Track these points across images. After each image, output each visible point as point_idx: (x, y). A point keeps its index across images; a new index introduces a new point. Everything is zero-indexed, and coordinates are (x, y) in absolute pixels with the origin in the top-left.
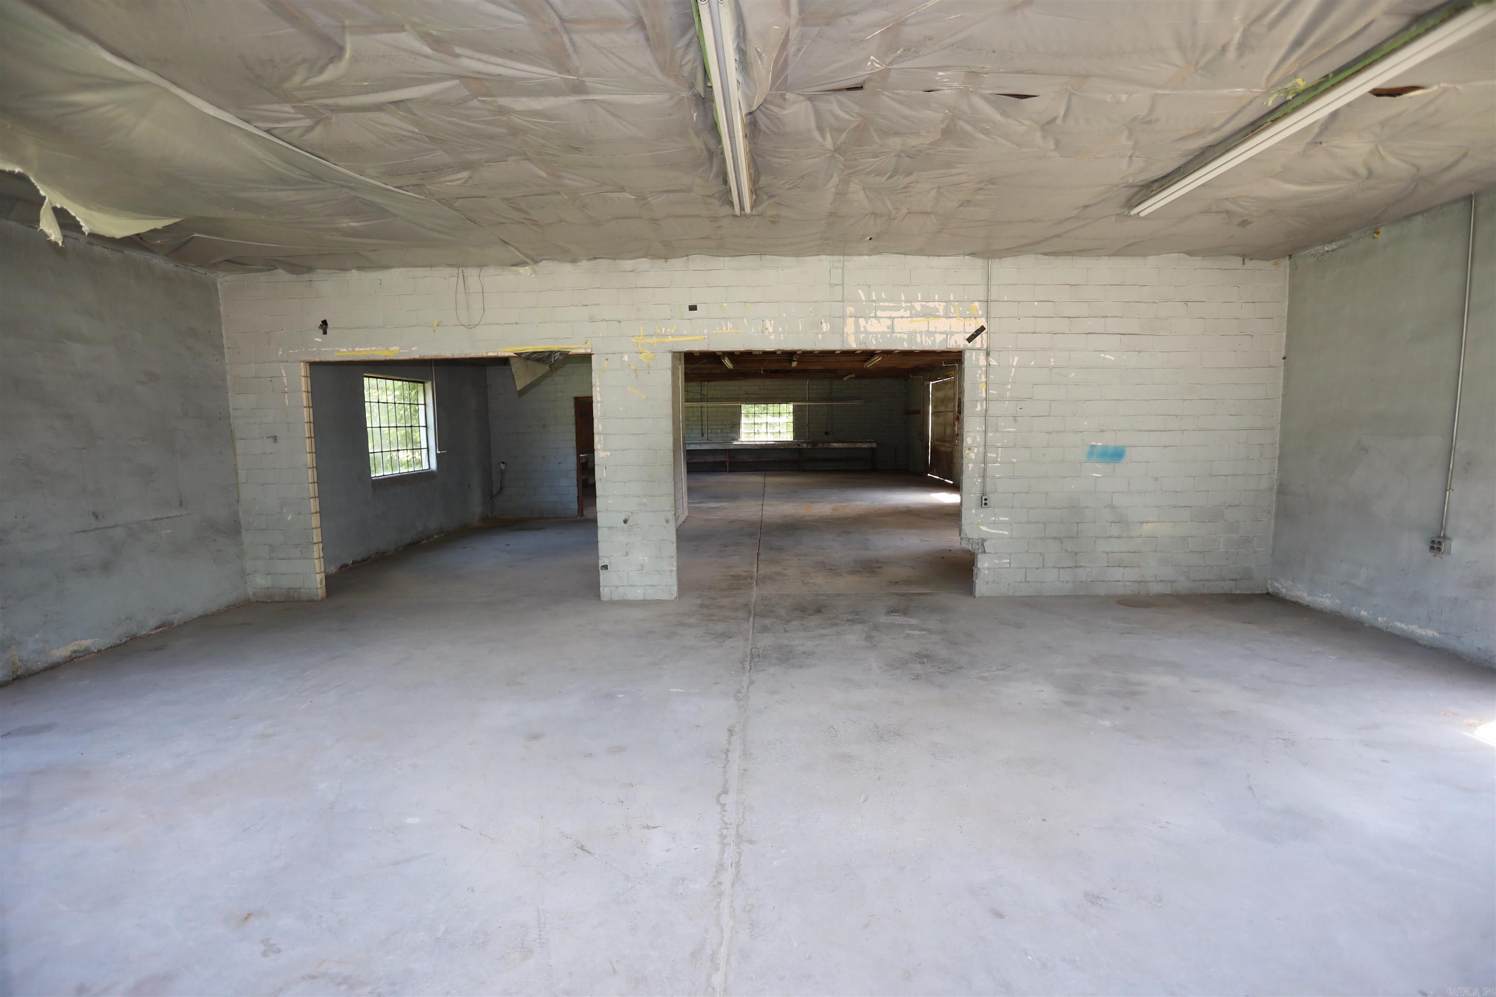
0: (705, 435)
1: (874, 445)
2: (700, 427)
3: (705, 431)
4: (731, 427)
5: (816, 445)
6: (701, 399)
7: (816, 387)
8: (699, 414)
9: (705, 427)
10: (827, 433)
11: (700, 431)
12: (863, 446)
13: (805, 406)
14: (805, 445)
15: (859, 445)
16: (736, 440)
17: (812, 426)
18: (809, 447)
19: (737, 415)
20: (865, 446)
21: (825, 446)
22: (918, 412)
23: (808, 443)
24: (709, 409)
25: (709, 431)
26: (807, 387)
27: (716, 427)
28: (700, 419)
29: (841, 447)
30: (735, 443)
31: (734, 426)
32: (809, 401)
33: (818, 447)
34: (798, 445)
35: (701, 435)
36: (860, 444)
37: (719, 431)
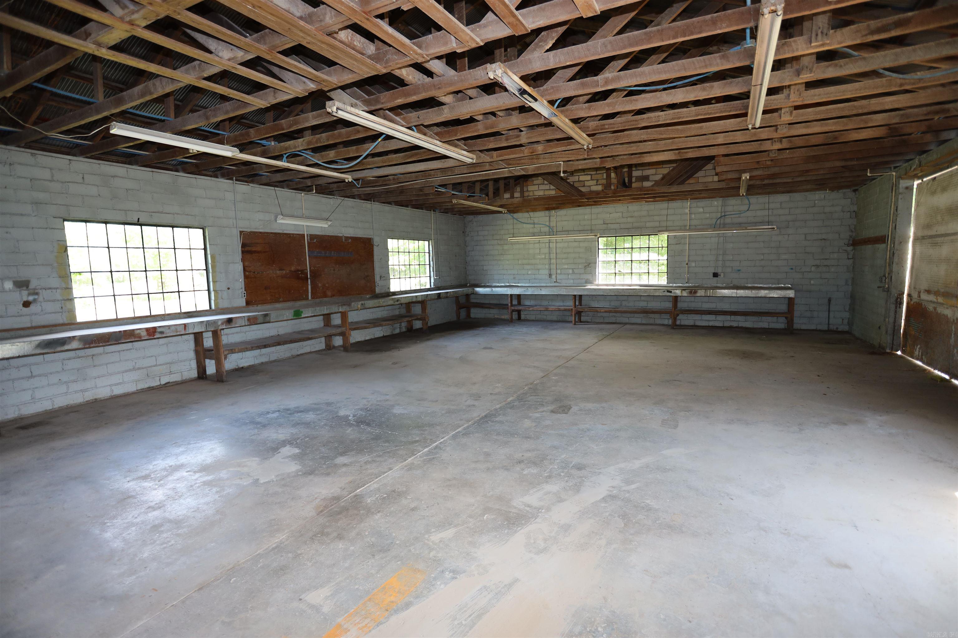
0: (554, 277)
1: (791, 294)
2: (547, 267)
3: (553, 272)
4: (585, 267)
5: (695, 292)
6: (550, 232)
7: (701, 210)
8: (546, 251)
9: (553, 267)
10: (715, 275)
11: (547, 272)
12: (771, 295)
13: (684, 237)
14: (678, 292)
15: (763, 293)
16: (591, 283)
17: (693, 264)
18: (685, 294)
19: (593, 251)
20: (775, 294)
21: (710, 293)
22: (882, 240)
23: (683, 289)
24: (559, 245)
25: (559, 271)
26: (687, 211)
27: (566, 266)
28: (547, 256)
29: (734, 295)
30: (589, 287)
31: (588, 265)
32: (690, 230)
33: (698, 295)
34: (668, 291)
35: (547, 277)
36: (766, 292)
37: (571, 271)
